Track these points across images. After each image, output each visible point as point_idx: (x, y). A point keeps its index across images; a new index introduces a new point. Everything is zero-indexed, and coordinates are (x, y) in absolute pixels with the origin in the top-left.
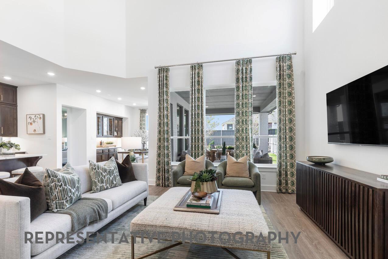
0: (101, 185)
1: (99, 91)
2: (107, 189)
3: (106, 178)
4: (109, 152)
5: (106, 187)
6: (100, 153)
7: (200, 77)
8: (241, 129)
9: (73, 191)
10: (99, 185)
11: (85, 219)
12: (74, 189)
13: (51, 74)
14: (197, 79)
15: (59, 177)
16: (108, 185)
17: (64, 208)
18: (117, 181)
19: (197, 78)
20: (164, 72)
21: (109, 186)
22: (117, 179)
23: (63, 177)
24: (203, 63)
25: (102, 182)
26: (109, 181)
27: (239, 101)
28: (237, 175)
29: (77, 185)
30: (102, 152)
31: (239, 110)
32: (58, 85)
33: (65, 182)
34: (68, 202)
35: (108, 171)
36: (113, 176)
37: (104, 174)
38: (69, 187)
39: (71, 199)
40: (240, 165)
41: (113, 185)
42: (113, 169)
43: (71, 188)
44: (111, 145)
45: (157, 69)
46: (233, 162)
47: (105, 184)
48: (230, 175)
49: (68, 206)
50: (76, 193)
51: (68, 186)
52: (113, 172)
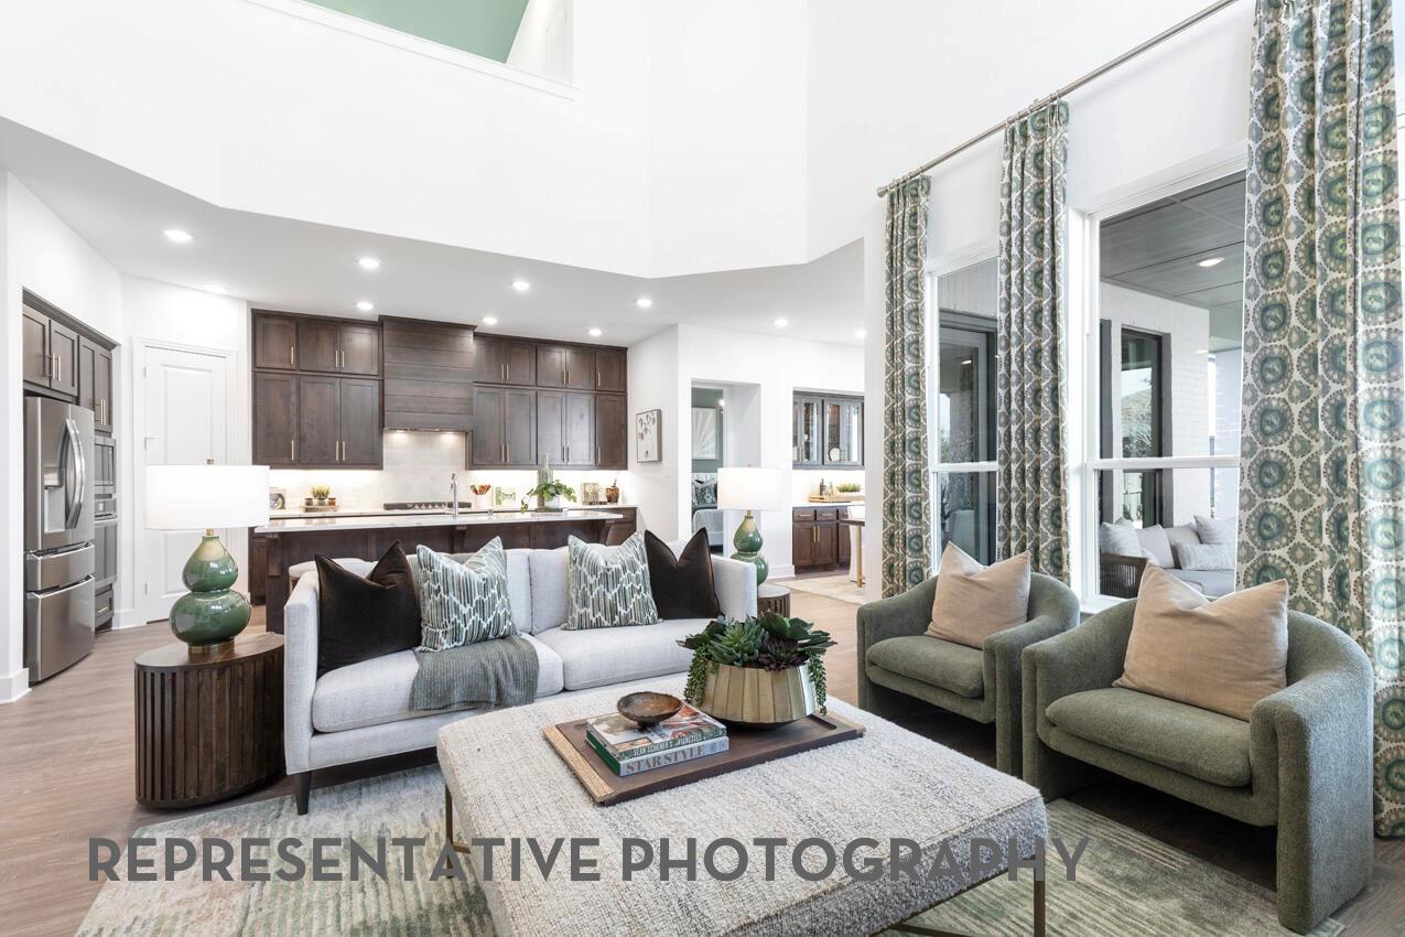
0: (582, 611)
1: (781, 322)
2: (599, 625)
3: (595, 592)
4: (838, 518)
5: (594, 621)
6: (806, 520)
7: (1047, 171)
8: (1296, 408)
9: (464, 610)
10: (578, 610)
11: (450, 688)
12: (468, 606)
13: (644, 303)
14: (1032, 180)
15: (436, 570)
16: (600, 614)
17: (436, 649)
18: (631, 606)
19: (1034, 180)
20: (905, 198)
21: (603, 619)
22: (633, 600)
23: (445, 570)
24: (1064, 94)
25: (585, 605)
26: (602, 603)
27: (1283, 235)
28: (1181, 692)
29: (477, 598)
30: (811, 515)
31: (1284, 288)
32: (682, 328)
33: (446, 584)
34: (448, 636)
35: (602, 571)
36: (616, 591)
37: (591, 580)
38: (455, 599)
39: (457, 629)
40: (1205, 630)
41: (617, 618)
42: (617, 571)
43: (458, 602)
44: (853, 494)
45: (887, 196)
46: (1160, 610)
47: (590, 610)
48: (1137, 679)
49: (446, 646)
50: (473, 618)
51: (451, 594)
52: (618, 578)
